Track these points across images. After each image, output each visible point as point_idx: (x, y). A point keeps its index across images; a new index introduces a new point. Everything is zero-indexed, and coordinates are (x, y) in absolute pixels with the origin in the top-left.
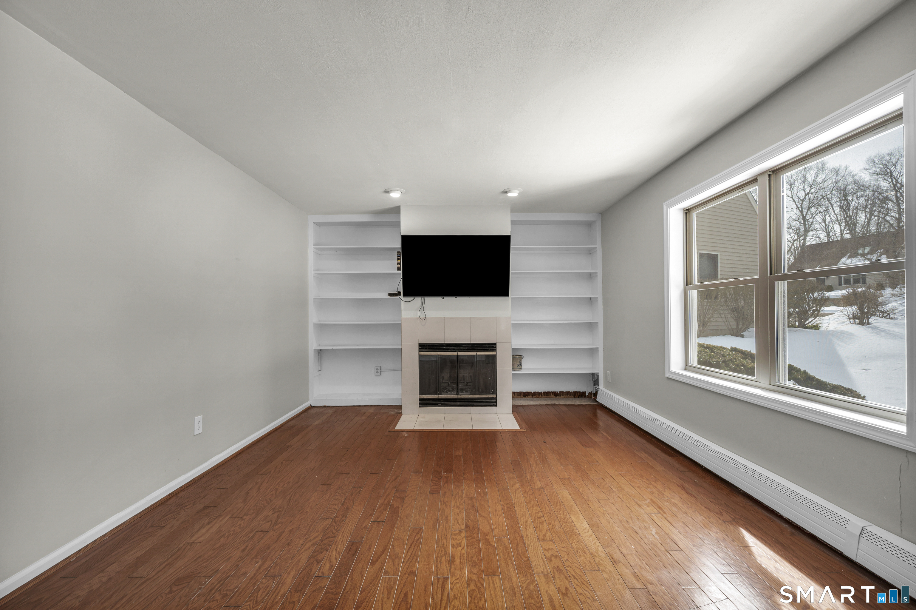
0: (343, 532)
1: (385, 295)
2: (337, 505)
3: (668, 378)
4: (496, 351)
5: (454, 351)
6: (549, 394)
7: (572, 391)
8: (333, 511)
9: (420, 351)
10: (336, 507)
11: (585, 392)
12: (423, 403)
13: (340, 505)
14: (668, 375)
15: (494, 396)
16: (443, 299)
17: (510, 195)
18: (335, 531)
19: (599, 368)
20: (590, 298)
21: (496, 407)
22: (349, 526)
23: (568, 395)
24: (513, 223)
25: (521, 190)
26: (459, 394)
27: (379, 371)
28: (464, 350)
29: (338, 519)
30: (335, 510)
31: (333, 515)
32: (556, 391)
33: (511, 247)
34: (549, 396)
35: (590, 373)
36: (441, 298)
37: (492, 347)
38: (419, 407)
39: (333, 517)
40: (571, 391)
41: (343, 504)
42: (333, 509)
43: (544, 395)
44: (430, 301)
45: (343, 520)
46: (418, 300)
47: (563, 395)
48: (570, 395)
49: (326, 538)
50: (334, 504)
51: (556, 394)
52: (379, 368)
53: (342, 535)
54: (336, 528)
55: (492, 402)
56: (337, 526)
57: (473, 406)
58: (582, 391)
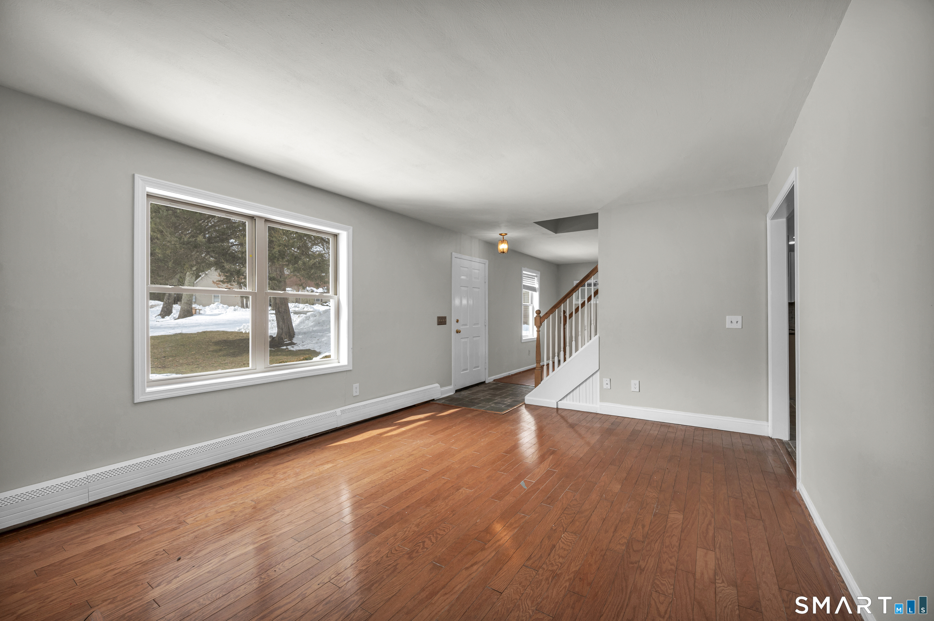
0: (556, 515)
2: (561, 547)
8: (565, 541)
10: (562, 545)
13: (557, 546)
18: (563, 518)
22: (550, 519)
29: (560, 530)
30: (563, 541)
31: (565, 535)
39: (565, 533)
41: (554, 546)
42: (565, 542)
45: (555, 526)
49: (571, 514)
50: (565, 550)
53: (557, 513)
54: (562, 521)
56: (562, 522)
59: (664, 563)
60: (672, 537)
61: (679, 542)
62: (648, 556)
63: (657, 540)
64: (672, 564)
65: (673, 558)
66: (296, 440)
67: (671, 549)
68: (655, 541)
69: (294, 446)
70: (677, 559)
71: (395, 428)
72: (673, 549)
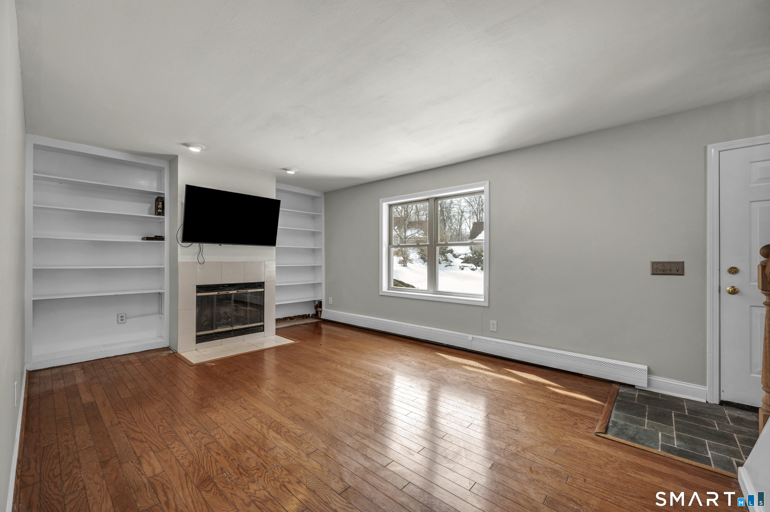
1: (138, 239)
3: (381, 295)
4: (264, 288)
5: (230, 290)
6: (287, 319)
7: (302, 315)
9: (197, 292)
11: (309, 314)
12: (200, 339)
14: (381, 294)
15: (262, 323)
16: (221, 245)
17: (288, 172)
19: (321, 296)
20: (313, 249)
21: (263, 332)
23: (299, 318)
24: (278, 190)
25: (297, 170)
26: (233, 327)
27: (122, 319)
28: (238, 289)
32: (291, 316)
33: (280, 209)
34: (286, 320)
35: (312, 301)
36: (218, 245)
37: (261, 285)
38: (196, 343)
40: (300, 315)
43: (283, 320)
44: (207, 247)
46: (195, 246)
47: (295, 318)
48: (300, 318)
51: (291, 318)
52: (124, 315)
55: (261, 329)
57: (245, 334)
58: (307, 314)
59: (179, 445)
60: (190, 464)
61: (181, 464)
62: (192, 441)
63: (198, 453)
64: (173, 448)
65: (176, 451)
66: (455, 346)
67: (183, 456)
68: (198, 452)
69: (434, 345)
70: (174, 453)
71: (492, 370)
72: (182, 456)
